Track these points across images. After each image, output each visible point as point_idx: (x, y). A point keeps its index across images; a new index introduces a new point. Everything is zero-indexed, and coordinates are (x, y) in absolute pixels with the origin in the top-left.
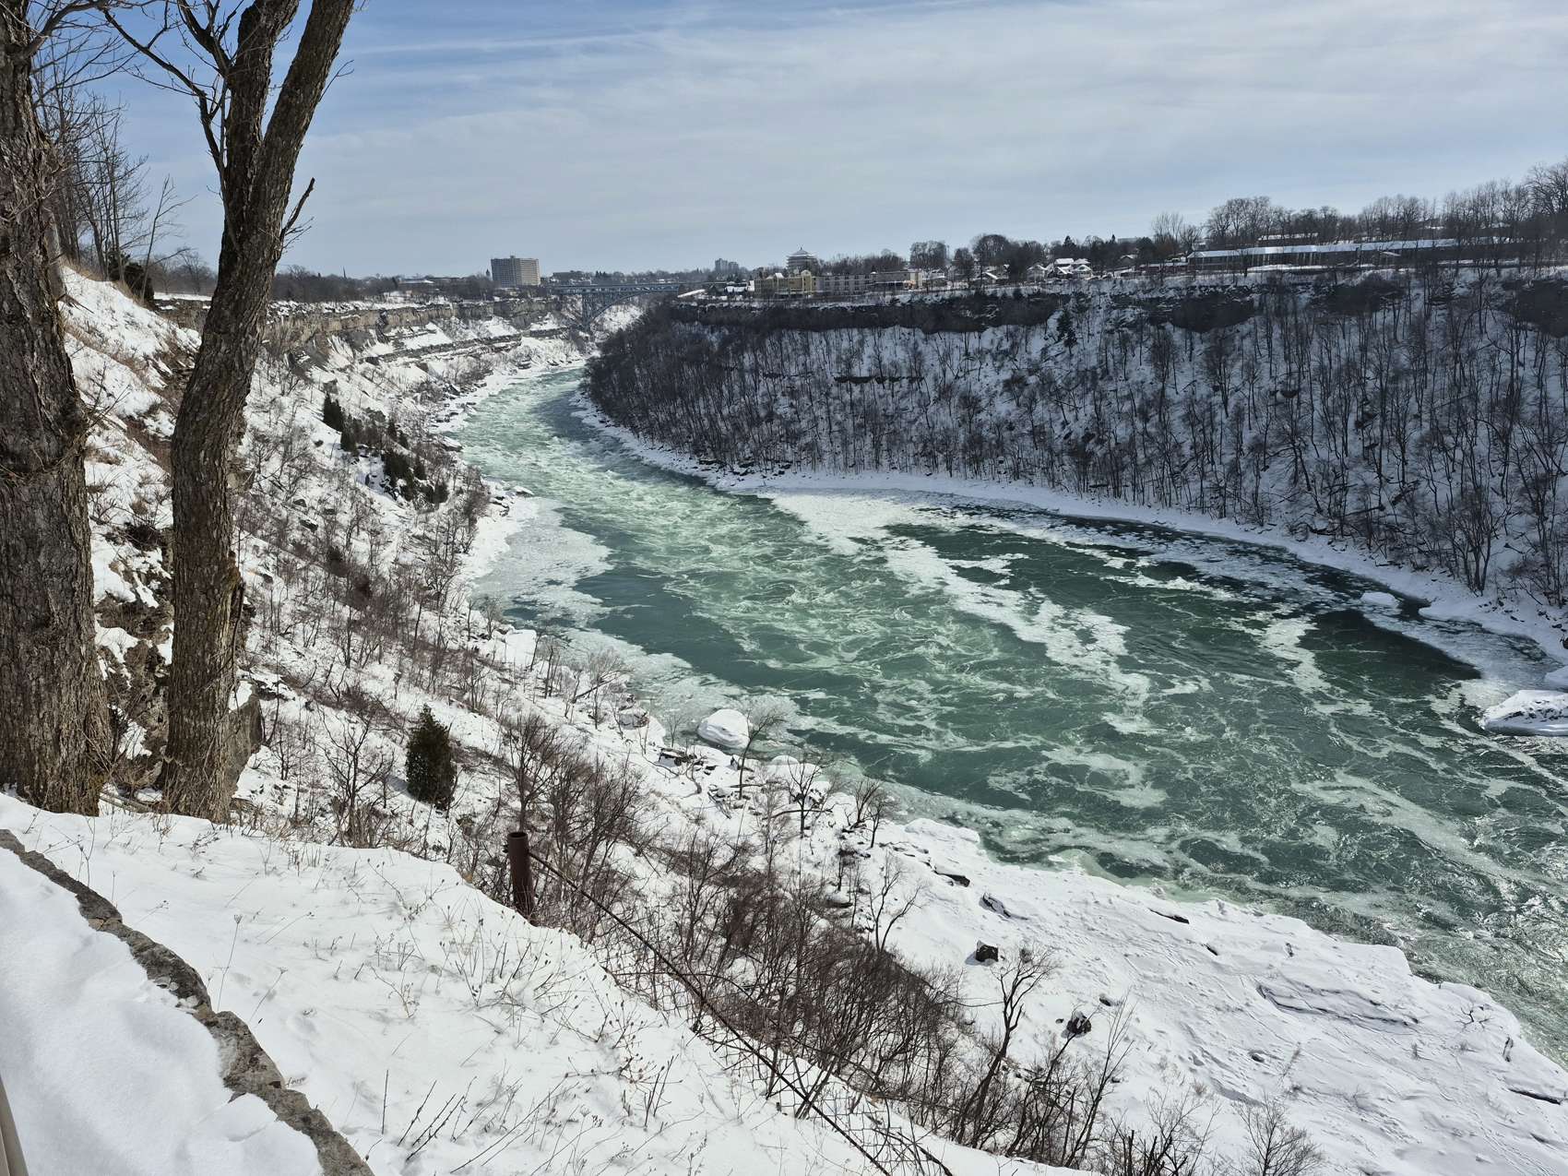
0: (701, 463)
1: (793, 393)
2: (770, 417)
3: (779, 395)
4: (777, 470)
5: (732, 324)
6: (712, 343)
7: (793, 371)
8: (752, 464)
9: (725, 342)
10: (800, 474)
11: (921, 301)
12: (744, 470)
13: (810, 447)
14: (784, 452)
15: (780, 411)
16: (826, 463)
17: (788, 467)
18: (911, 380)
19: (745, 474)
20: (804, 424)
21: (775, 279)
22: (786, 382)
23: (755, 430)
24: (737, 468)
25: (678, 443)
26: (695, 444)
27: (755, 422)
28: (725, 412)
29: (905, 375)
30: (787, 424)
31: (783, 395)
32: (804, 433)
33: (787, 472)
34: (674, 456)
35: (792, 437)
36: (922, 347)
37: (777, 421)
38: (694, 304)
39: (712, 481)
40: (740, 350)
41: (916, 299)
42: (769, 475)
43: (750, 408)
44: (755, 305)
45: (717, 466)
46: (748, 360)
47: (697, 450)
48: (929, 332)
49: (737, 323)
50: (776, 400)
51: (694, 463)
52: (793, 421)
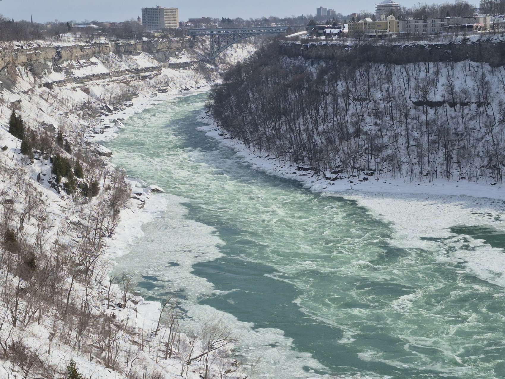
0: (299, 169)
1: (377, 114)
2: (358, 133)
3: (366, 115)
4: (362, 176)
5: (330, 58)
6: (311, 73)
7: (378, 96)
8: (341, 172)
9: (322, 72)
10: (381, 181)
11: (488, 40)
12: (334, 176)
13: (391, 159)
14: (368, 162)
15: (365, 129)
16: (404, 172)
17: (371, 174)
18: (479, 105)
19: (335, 179)
20: (386, 139)
21: (365, 23)
22: (371, 105)
23: (344, 143)
24: (328, 175)
25: (281, 153)
26: (295, 153)
27: (345, 137)
28: (321, 128)
29: (473, 100)
30: (371, 139)
31: (369, 115)
32: (386, 147)
33: (370, 178)
34: (278, 163)
35: (376, 150)
36: (488, 78)
37: (363, 137)
38: (299, 43)
39: (307, 185)
40: (334, 79)
41: (484, 38)
42: (356, 180)
43: (341, 126)
44: (348, 43)
45: (312, 172)
46: (341, 87)
47: (296, 160)
48: (495, 66)
49: (332, 58)
50: (363, 120)
51: (294, 169)
52: (376, 137)
